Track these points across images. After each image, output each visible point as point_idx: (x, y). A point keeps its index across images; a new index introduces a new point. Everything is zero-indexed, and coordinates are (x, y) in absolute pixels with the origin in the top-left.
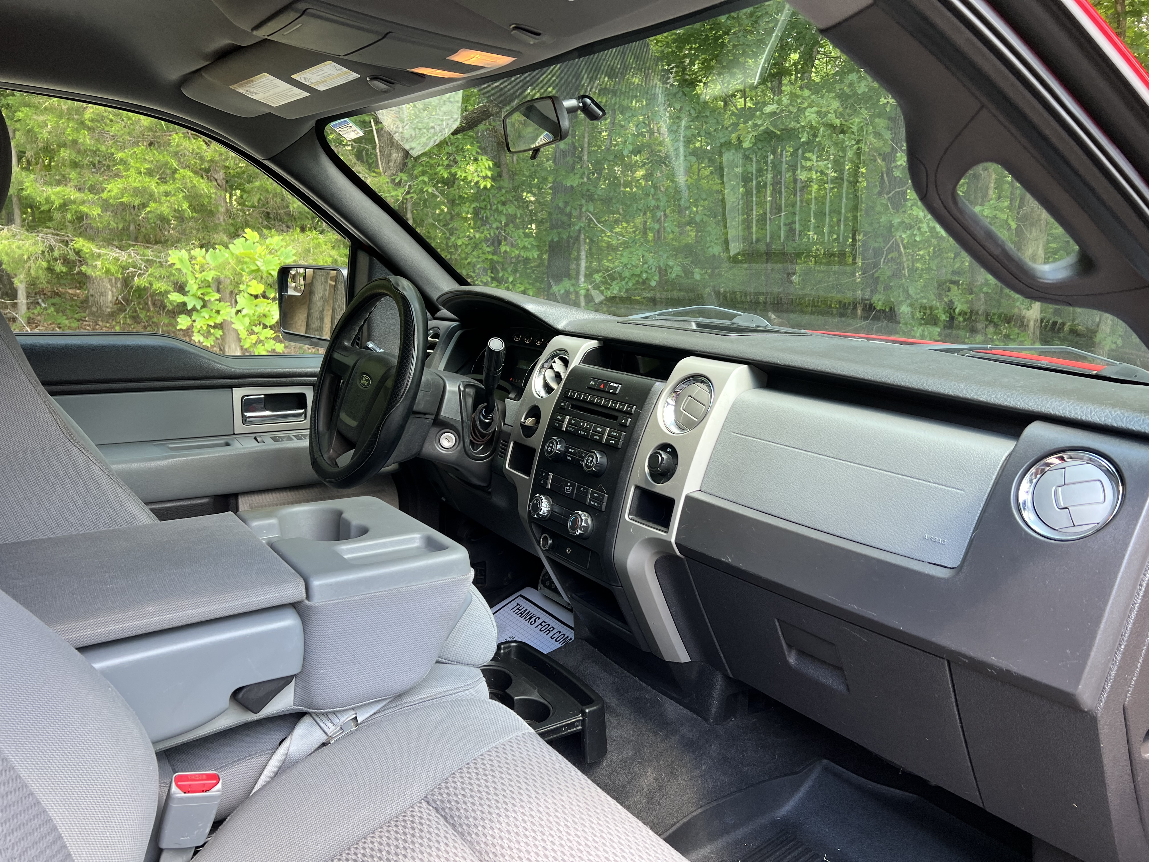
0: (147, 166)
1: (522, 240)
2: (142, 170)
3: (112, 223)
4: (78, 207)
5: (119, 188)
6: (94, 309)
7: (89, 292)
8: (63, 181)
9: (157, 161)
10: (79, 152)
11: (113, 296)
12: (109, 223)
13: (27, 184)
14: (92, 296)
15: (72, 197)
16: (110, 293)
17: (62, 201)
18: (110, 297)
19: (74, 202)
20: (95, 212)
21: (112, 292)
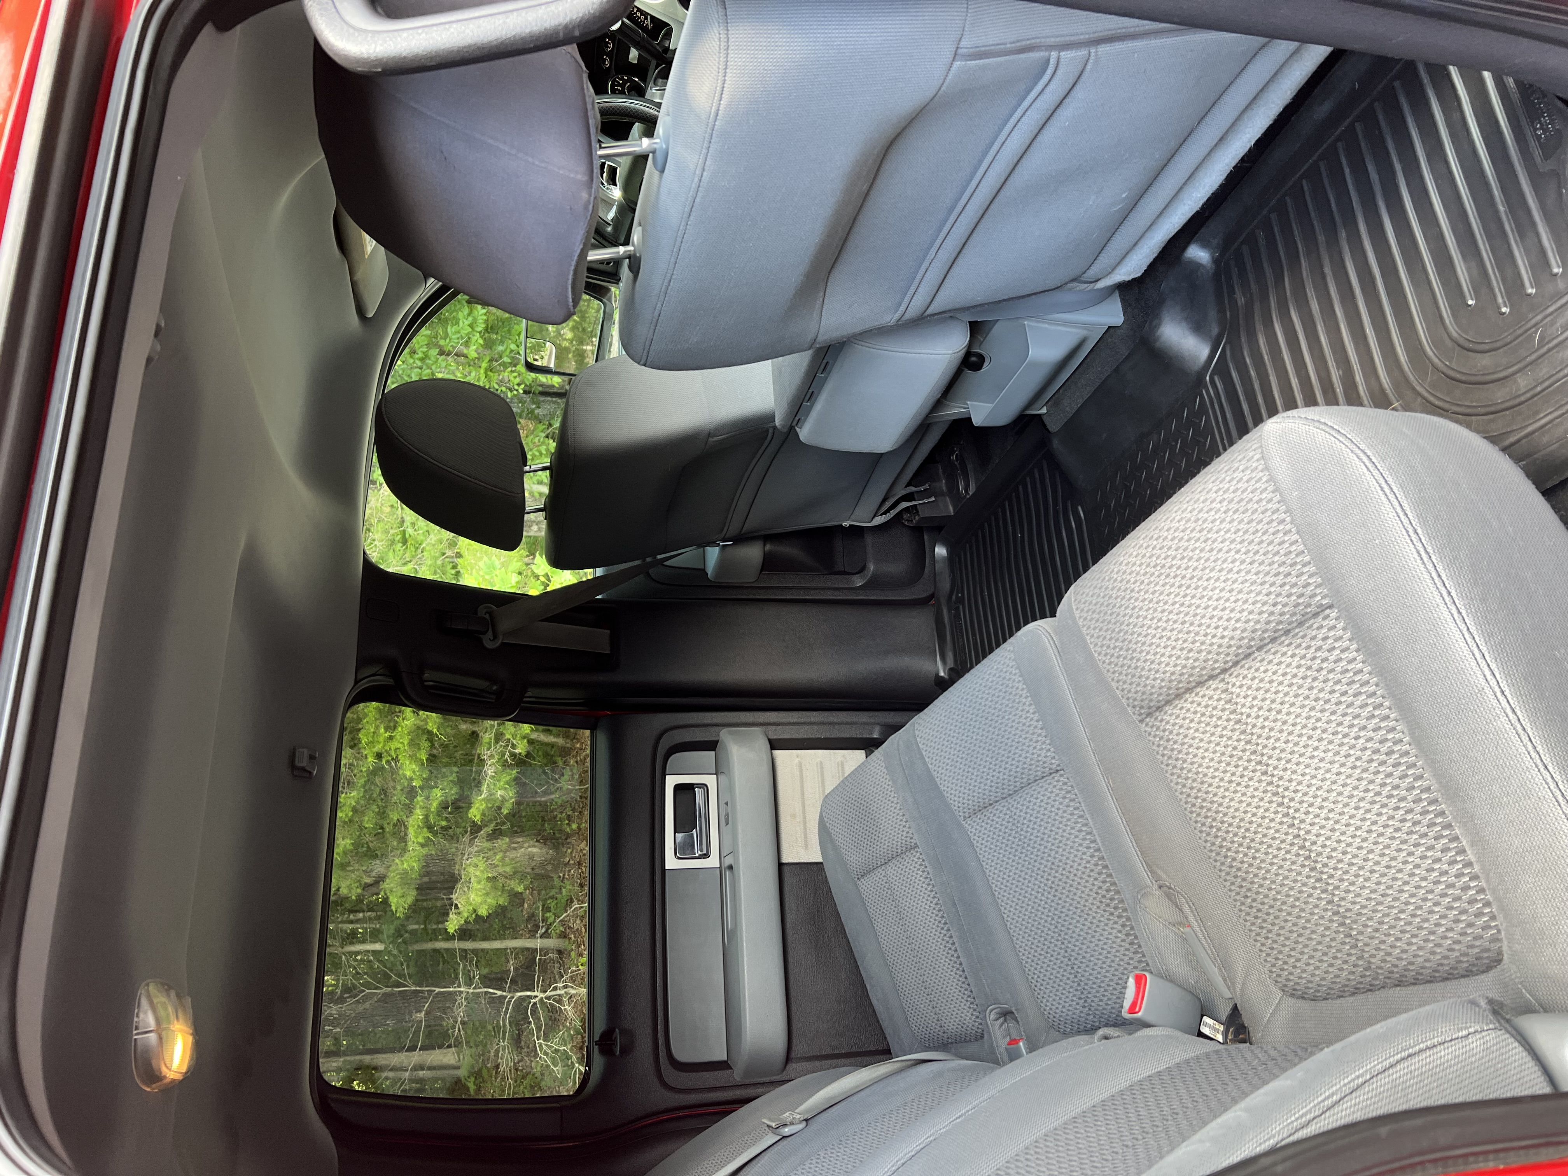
0: (382, 730)
1: (462, 328)
2: (386, 735)
3: (451, 778)
4: (433, 812)
5: (410, 763)
6: (549, 867)
7: (528, 873)
8: (401, 825)
9: (376, 719)
10: (367, 807)
11: (534, 846)
12: (451, 781)
13: (405, 866)
14: (533, 869)
15: (421, 817)
16: (530, 849)
17: (425, 830)
18: (535, 850)
19: (426, 817)
20: (437, 794)
21: (529, 847)
